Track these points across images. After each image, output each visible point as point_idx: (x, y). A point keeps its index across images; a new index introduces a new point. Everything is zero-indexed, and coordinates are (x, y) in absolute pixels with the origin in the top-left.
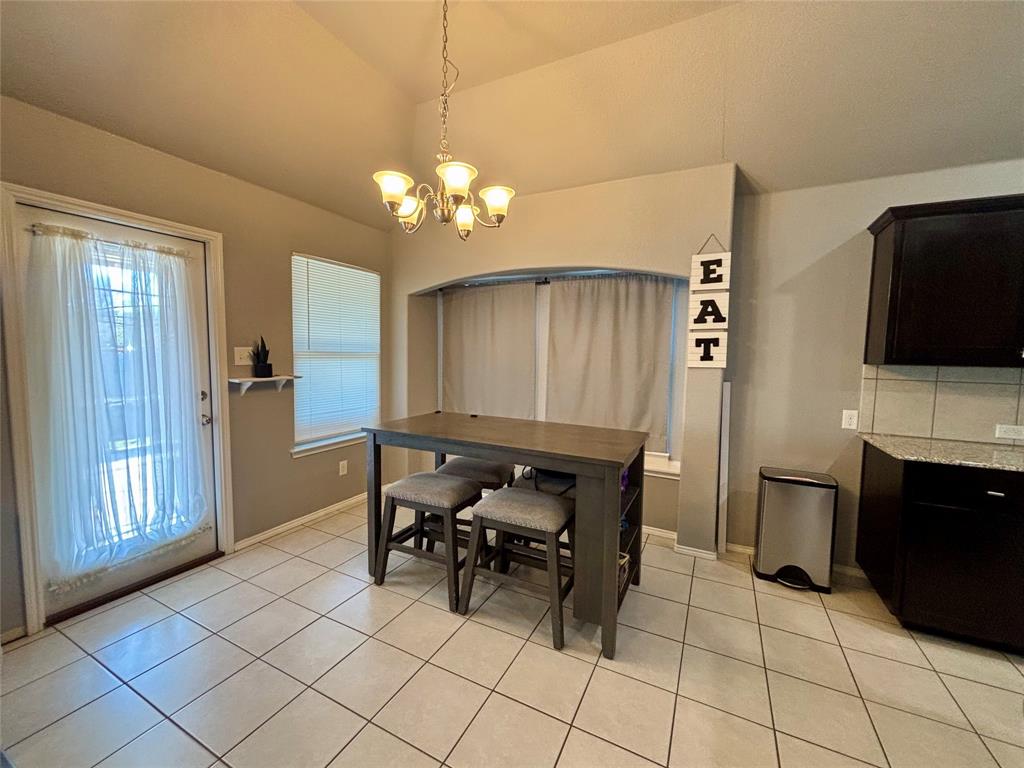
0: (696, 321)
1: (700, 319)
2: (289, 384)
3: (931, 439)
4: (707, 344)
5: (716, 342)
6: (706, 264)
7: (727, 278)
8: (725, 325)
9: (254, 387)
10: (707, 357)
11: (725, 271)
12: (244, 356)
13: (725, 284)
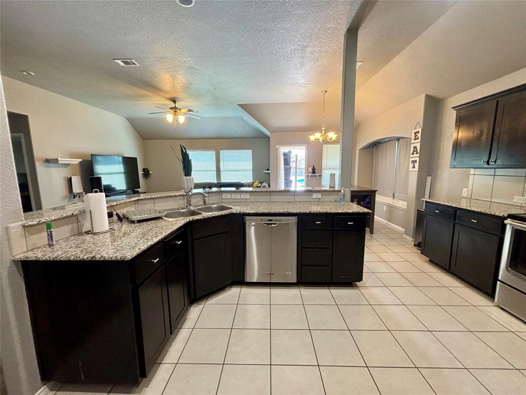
0: (412, 154)
1: (413, 154)
2: (320, 176)
3: (491, 201)
4: (414, 162)
5: (416, 161)
6: (415, 133)
7: (420, 138)
8: (418, 155)
9: (311, 176)
10: (414, 167)
11: (419, 135)
12: (310, 170)
13: (419, 140)
